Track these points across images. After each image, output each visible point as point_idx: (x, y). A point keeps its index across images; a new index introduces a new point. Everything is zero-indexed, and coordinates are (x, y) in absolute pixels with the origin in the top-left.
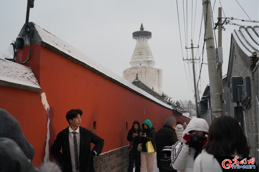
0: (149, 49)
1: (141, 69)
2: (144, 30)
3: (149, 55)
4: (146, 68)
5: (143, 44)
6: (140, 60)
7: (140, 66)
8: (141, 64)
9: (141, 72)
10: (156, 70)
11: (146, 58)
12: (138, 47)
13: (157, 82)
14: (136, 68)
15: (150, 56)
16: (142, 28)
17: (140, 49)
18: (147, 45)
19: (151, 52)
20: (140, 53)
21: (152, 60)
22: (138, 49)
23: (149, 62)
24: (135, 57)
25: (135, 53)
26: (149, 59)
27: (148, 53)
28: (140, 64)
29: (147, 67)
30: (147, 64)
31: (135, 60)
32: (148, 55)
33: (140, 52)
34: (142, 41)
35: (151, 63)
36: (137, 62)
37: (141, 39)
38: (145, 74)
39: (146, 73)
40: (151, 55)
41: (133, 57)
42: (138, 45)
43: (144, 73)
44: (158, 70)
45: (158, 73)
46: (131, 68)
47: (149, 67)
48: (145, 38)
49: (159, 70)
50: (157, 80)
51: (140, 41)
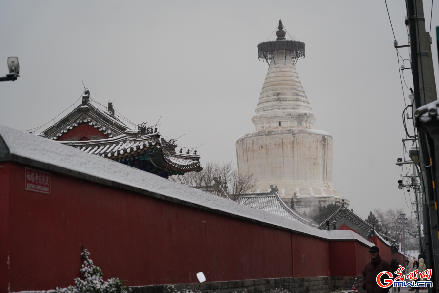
0: (298, 84)
1: (281, 136)
2: (288, 37)
3: (301, 101)
4: (294, 134)
5: (286, 73)
6: (279, 113)
7: (280, 129)
8: (282, 123)
9: (283, 144)
10: (317, 137)
11: (294, 109)
12: (272, 79)
13: (321, 168)
14: (270, 133)
15: (303, 104)
16: (281, 33)
17: (277, 85)
18: (295, 75)
19: (304, 92)
20: (278, 97)
21: (307, 112)
22: (272, 85)
23: (300, 118)
24: (266, 104)
25: (265, 95)
26: (302, 111)
27: (297, 95)
28: (278, 124)
29: (296, 130)
30: (296, 123)
31: (266, 113)
32: (297, 100)
33: (278, 94)
34: (283, 65)
35: (306, 121)
36: (272, 118)
37: (280, 61)
38: (293, 147)
39: (295, 145)
40: (305, 99)
41: (261, 106)
42: (273, 75)
43: (290, 146)
44: (324, 139)
45: (324, 146)
46: (257, 135)
47: (302, 132)
48: (288, 57)
49: (326, 137)
50: (321, 161)
51: (277, 66)
